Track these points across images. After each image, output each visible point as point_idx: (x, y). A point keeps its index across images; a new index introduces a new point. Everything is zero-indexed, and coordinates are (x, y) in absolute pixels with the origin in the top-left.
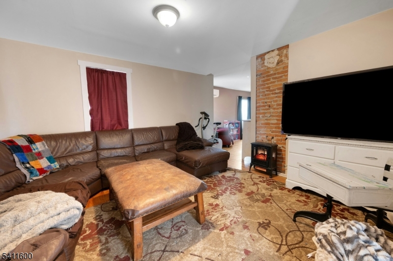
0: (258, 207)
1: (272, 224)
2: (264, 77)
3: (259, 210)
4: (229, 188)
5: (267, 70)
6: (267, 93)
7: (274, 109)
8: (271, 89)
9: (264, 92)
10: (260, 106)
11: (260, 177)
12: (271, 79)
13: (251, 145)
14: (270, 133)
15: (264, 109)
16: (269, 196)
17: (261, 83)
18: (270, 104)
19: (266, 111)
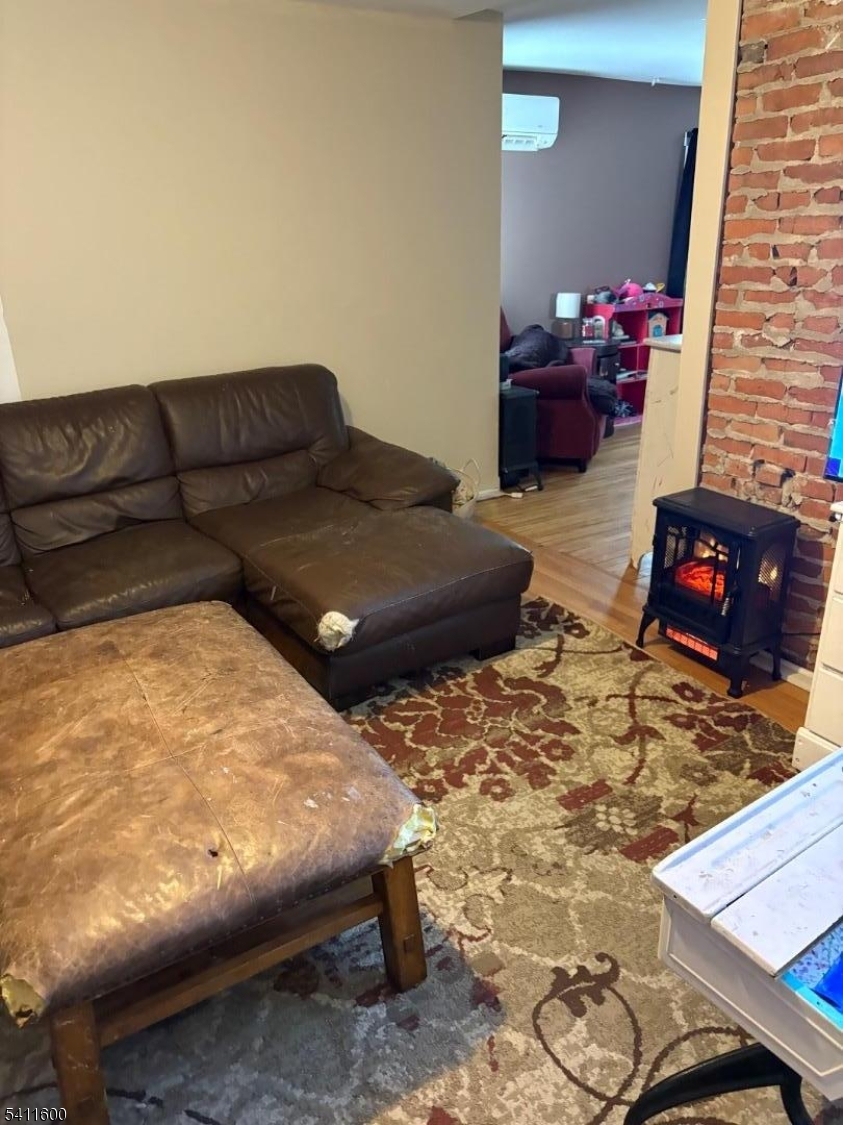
0: (594, 880)
1: (619, 987)
2: (780, 74)
3: (594, 895)
4: (492, 753)
5: (806, 23)
6: (787, 184)
7: (818, 299)
8: (815, 160)
9: (770, 178)
10: (741, 274)
11: (680, 689)
12: (825, 92)
13: (655, 509)
14: (779, 443)
15: (758, 296)
16: (676, 818)
17: (760, 112)
18: (795, 262)
19: (770, 310)
